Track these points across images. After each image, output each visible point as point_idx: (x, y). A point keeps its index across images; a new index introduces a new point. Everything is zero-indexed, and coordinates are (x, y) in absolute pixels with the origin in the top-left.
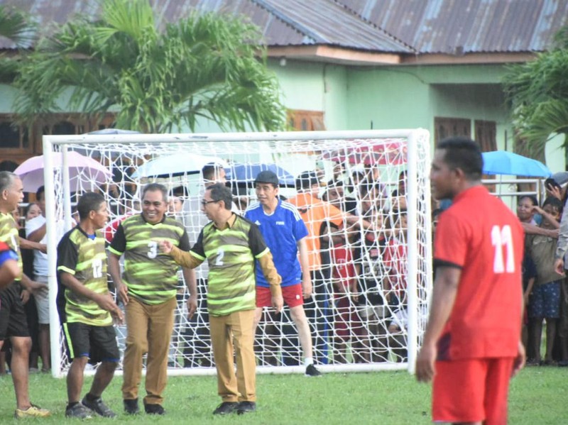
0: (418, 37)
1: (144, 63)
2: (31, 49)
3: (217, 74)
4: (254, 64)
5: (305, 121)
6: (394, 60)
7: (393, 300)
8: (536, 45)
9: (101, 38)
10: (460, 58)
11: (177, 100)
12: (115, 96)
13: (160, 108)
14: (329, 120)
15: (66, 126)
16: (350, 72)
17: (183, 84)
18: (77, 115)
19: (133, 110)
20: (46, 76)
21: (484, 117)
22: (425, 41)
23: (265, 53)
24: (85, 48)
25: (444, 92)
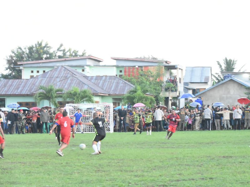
0: (111, 92)
1: (78, 95)
2: (64, 94)
3: (86, 97)
5: (97, 102)
6: (108, 95)
7: (108, 124)
8: (125, 93)
9: (72, 92)
10: (116, 95)
11: (82, 100)
12: (74, 99)
13: (79, 101)
14: (100, 102)
15: (68, 103)
16: (102, 96)
17: (83, 98)
18: (69, 101)
19: (76, 101)
20: (66, 97)
21: (119, 102)
23: (92, 94)
24: (70, 93)
25: (114, 99)
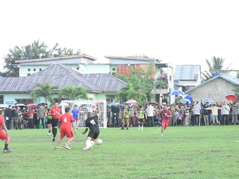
0: (104, 89)
1: (72, 92)
2: (59, 91)
3: (81, 94)
4: (85, 92)
5: (91, 99)
6: (101, 92)
8: (118, 90)
9: (68, 89)
10: (109, 92)
11: (76, 97)
12: (69, 96)
13: (74, 97)
14: (94, 99)
15: (63, 100)
16: (96, 93)
17: (77, 95)
18: (64, 98)
19: (71, 98)
20: (61, 94)
21: (112, 99)
22: (105, 90)
23: (86, 91)
24: (66, 90)
25: (107, 96)
